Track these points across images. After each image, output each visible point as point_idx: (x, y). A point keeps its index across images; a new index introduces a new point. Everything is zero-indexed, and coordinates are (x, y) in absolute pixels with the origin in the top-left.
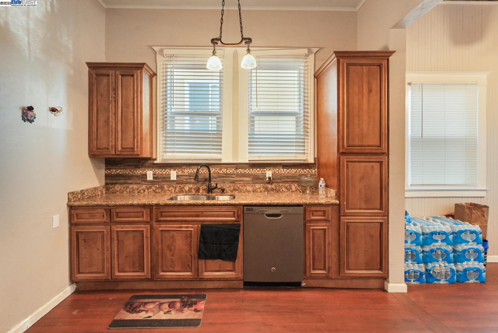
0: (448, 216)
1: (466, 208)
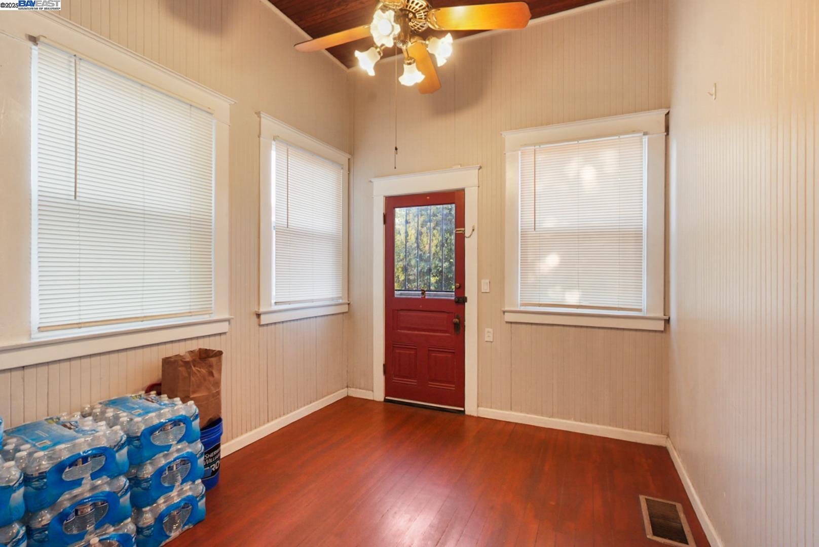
0: (148, 390)
1: (182, 366)
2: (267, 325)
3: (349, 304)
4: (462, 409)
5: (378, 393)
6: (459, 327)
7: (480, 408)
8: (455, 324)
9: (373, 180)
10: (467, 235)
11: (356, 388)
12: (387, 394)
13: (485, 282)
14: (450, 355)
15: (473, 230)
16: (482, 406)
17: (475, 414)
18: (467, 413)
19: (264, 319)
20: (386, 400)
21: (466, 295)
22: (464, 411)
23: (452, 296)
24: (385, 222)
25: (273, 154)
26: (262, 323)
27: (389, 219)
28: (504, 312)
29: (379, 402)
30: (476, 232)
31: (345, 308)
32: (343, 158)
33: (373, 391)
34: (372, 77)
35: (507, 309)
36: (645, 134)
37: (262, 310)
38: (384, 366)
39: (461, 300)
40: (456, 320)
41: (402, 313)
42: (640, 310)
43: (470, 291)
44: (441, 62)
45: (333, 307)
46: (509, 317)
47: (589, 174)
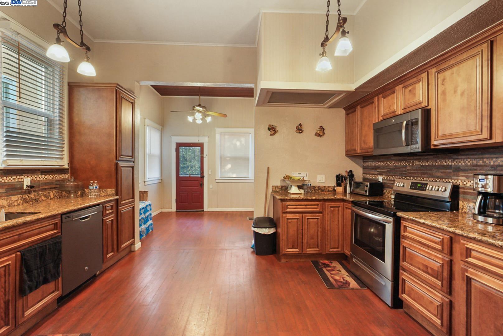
2: (147, 185)
3: (162, 179)
4: (203, 210)
5: (174, 209)
6: (202, 185)
7: (209, 209)
8: (201, 184)
9: (172, 137)
10: (204, 157)
11: (165, 208)
12: (177, 209)
13: (210, 171)
14: (199, 194)
15: (206, 156)
16: (209, 208)
17: (207, 211)
18: (205, 211)
19: (146, 183)
20: (176, 211)
21: (204, 175)
22: (203, 211)
23: (199, 176)
24: (176, 151)
25: (147, 131)
26: (146, 184)
27: (177, 150)
28: (215, 180)
29: (174, 212)
30: (207, 157)
31: (160, 181)
32: (160, 127)
33: (172, 209)
34: (191, 122)
35: (216, 179)
36: (250, 134)
37: (146, 180)
38: (176, 199)
39: (202, 177)
40: (201, 183)
41: (182, 182)
42: (249, 178)
43: (205, 174)
44: (208, 121)
45: (157, 181)
46: (217, 181)
47: (238, 144)
